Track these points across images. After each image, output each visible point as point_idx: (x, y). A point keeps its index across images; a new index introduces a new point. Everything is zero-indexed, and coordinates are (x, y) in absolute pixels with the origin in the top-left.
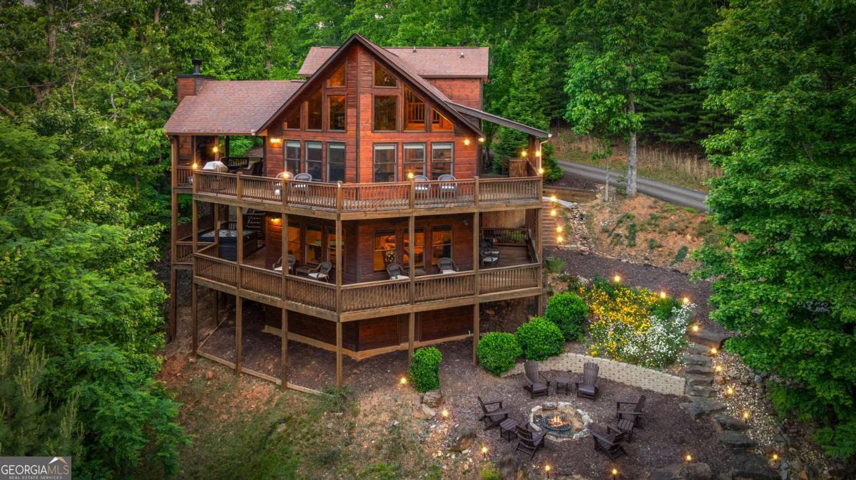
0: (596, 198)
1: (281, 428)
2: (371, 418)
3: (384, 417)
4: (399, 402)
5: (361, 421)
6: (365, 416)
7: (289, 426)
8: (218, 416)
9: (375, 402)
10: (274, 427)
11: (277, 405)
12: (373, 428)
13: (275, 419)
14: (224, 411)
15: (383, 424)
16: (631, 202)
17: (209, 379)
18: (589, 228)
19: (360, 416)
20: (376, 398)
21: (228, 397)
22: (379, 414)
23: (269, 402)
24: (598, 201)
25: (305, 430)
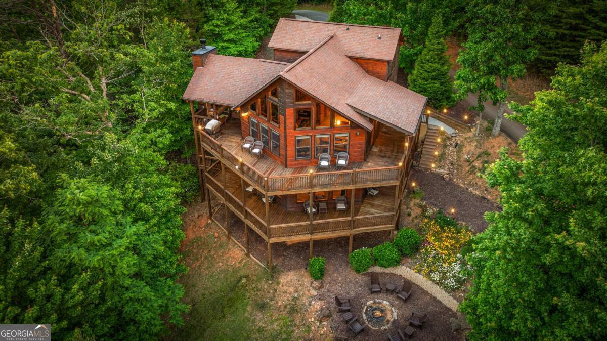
0: (470, 131)
1: (244, 280)
2: (285, 288)
3: (292, 289)
4: (300, 282)
5: (281, 288)
6: (283, 286)
7: (247, 280)
8: (217, 263)
9: (289, 278)
10: (241, 278)
11: (244, 265)
12: (285, 294)
13: (242, 274)
14: (221, 261)
15: (290, 294)
16: (492, 141)
17: (216, 238)
18: (458, 155)
19: (280, 286)
20: (290, 276)
21: (223, 253)
22: (289, 287)
23: (240, 262)
24: (471, 134)
25: (254, 286)
